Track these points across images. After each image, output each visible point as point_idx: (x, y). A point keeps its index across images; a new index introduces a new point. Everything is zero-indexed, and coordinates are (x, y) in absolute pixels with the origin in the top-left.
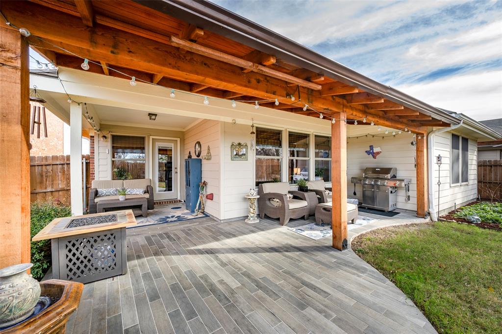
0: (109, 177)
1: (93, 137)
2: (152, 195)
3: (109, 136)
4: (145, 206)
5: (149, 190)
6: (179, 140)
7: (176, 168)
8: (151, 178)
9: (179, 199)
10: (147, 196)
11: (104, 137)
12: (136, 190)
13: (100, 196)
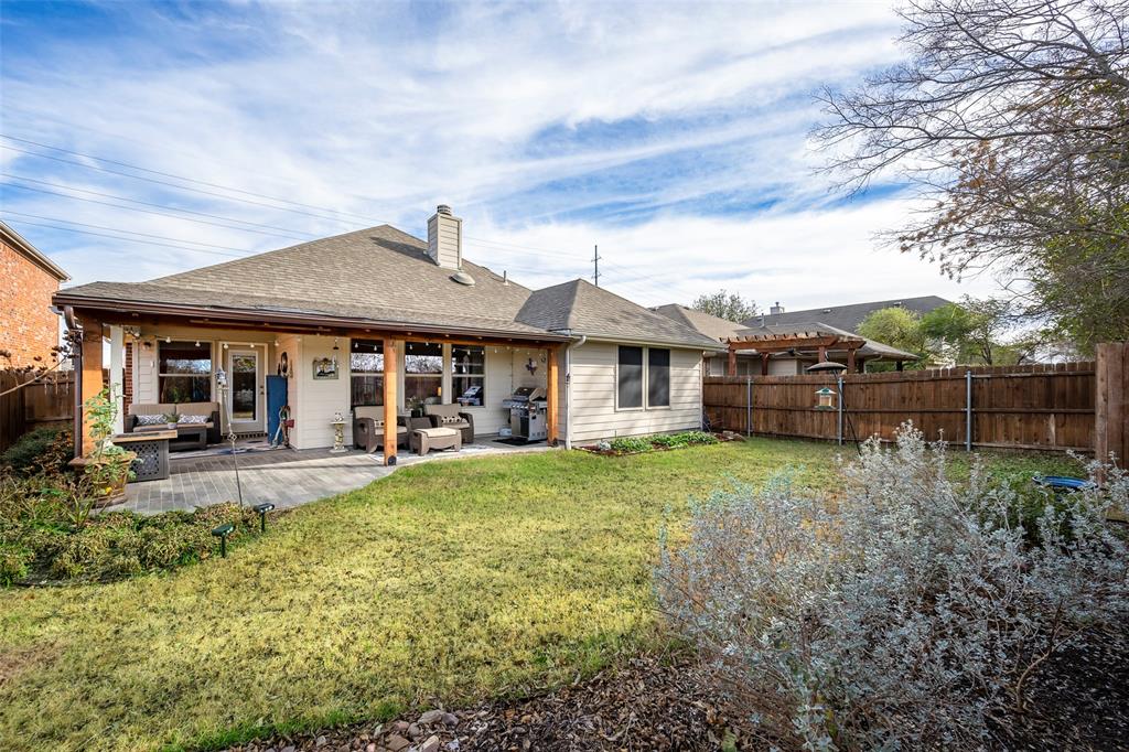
0: (155, 400)
1: (130, 344)
2: (217, 423)
3: (155, 342)
4: (204, 436)
5: (215, 417)
6: (266, 345)
7: (262, 387)
8: (221, 402)
9: (266, 431)
10: (211, 425)
11: (148, 344)
12: (194, 417)
13: (140, 425)
